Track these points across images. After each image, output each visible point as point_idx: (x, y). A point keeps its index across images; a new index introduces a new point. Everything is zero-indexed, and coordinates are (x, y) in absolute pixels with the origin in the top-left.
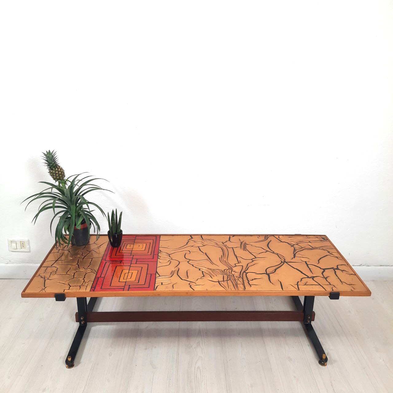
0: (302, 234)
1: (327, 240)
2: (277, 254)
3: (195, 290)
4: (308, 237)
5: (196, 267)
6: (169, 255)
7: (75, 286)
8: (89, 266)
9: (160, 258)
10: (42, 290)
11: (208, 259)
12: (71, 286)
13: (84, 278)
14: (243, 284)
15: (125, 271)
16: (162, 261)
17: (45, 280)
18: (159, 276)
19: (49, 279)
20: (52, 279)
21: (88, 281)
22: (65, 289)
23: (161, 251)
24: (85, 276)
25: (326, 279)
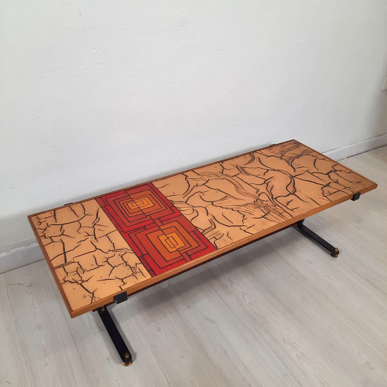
0: (276, 144)
1: (300, 144)
2: (279, 170)
3: (253, 234)
4: (283, 146)
5: (226, 208)
6: (186, 202)
7: (126, 277)
8: (114, 246)
9: (180, 209)
10: (92, 299)
11: (228, 195)
12: (122, 278)
13: (126, 263)
14: (285, 212)
15: (163, 238)
16: (186, 213)
17: (81, 284)
18: (203, 231)
19: (85, 281)
20: (87, 281)
21: (134, 265)
22: (120, 287)
23: (173, 201)
24: (124, 260)
25: (338, 183)
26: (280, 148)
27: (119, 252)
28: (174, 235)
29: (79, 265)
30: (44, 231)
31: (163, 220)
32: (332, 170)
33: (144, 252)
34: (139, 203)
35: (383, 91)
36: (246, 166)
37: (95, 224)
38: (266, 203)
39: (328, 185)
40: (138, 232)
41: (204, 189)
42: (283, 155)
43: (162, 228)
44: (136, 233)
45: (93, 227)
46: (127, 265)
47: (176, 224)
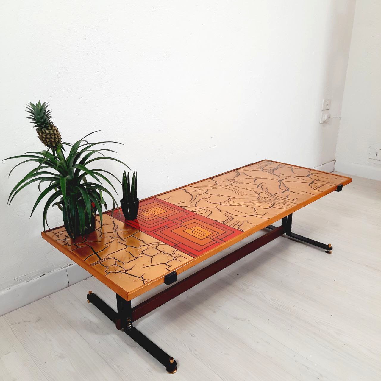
3: (270, 218)
5: (235, 205)
6: (196, 206)
7: (169, 261)
8: (143, 242)
9: (193, 211)
10: (143, 281)
11: (231, 198)
12: (165, 263)
13: (163, 252)
14: (288, 202)
15: (188, 231)
16: (200, 212)
17: (125, 273)
18: (223, 222)
19: (128, 270)
20: (131, 269)
21: (172, 252)
22: (166, 269)
23: (183, 207)
24: (159, 250)
25: (319, 180)
26: (258, 165)
27: (152, 246)
28: (197, 227)
29: (116, 259)
30: (65, 241)
31: (182, 220)
32: (309, 174)
33: (177, 243)
34: (151, 211)
35: (321, 123)
36: (235, 179)
37: (116, 230)
38: (268, 198)
39: (313, 182)
40: (162, 230)
41: (206, 196)
42: (263, 169)
43: (183, 224)
44: (161, 230)
45: (115, 232)
46: (164, 253)
47: (194, 220)
